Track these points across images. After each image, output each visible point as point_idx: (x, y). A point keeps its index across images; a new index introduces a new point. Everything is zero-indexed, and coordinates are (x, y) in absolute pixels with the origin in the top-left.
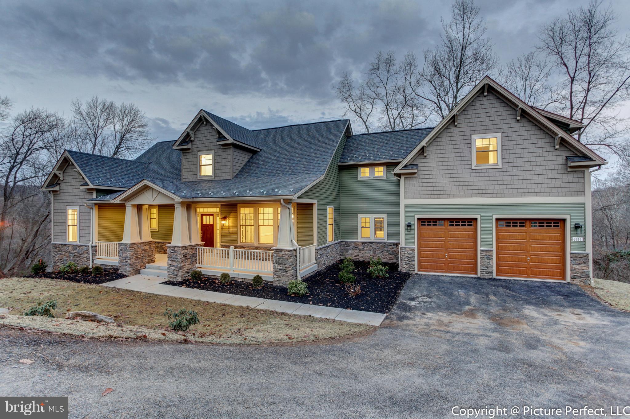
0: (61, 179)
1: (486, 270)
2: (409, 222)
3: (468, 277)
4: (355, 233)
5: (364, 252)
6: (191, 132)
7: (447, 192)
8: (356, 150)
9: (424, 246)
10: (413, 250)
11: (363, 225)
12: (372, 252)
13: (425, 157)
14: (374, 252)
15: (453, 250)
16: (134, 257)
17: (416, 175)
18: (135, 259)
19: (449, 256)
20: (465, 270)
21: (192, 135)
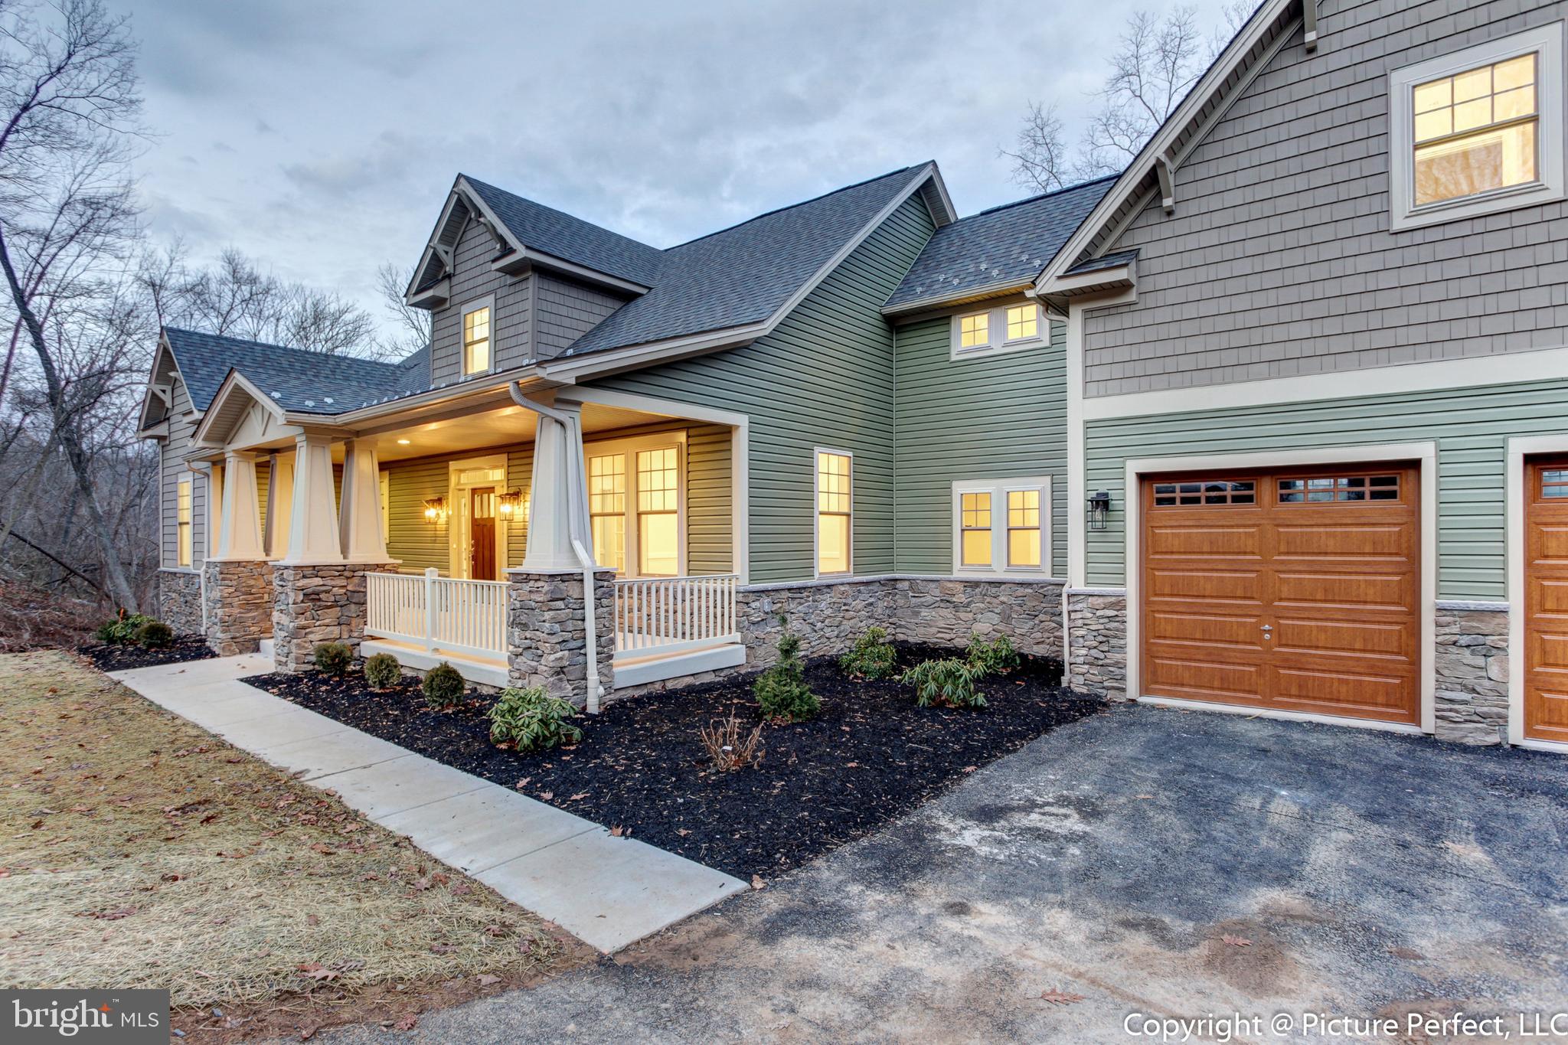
0: (168, 404)
1: (1465, 702)
2: (1103, 490)
3: (1370, 732)
4: (940, 552)
5: (971, 615)
6: (441, 249)
7: (1268, 353)
8: (953, 260)
9: (1167, 590)
10: (1120, 604)
11: (970, 520)
12: (996, 619)
13: (1170, 213)
14: (1006, 619)
15: (1298, 609)
16: (236, 602)
17: (1132, 297)
18: (240, 606)
19: (1279, 633)
20: (1359, 700)
21: (448, 260)
